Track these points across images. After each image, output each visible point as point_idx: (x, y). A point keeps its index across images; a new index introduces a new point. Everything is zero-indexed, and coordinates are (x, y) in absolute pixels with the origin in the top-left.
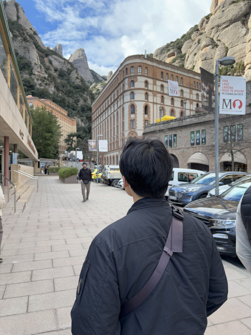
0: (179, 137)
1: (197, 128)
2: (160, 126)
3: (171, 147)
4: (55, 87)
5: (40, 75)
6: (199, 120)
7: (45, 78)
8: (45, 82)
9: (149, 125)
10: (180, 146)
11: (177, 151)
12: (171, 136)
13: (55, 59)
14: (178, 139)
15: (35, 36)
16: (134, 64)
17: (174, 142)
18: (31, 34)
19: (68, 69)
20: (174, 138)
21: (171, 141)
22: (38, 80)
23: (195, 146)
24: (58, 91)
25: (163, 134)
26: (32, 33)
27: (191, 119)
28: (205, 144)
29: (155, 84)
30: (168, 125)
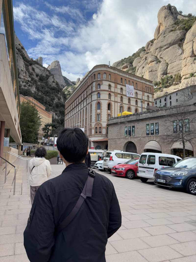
0: (136, 128)
1: (151, 122)
2: (121, 119)
3: (130, 136)
4: (36, 88)
5: (25, 79)
6: (153, 115)
7: (29, 81)
8: (28, 84)
9: (112, 118)
10: (138, 136)
11: (135, 139)
12: (130, 127)
13: (37, 67)
14: (136, 130)
15: (22, 50)
16: (101, 71)
17: (133, 132)
18: (19, 49)
19: (47, 75)
20: (132, 129)
21: (130, 131)
22: (23, 82)
23: (149, 136)
24: (38, 91)
25: (124, 125)
26: (20, 47)
27: (146, 114)
28: (158, 134)
29: (116, 87)
30: (128, 119)
